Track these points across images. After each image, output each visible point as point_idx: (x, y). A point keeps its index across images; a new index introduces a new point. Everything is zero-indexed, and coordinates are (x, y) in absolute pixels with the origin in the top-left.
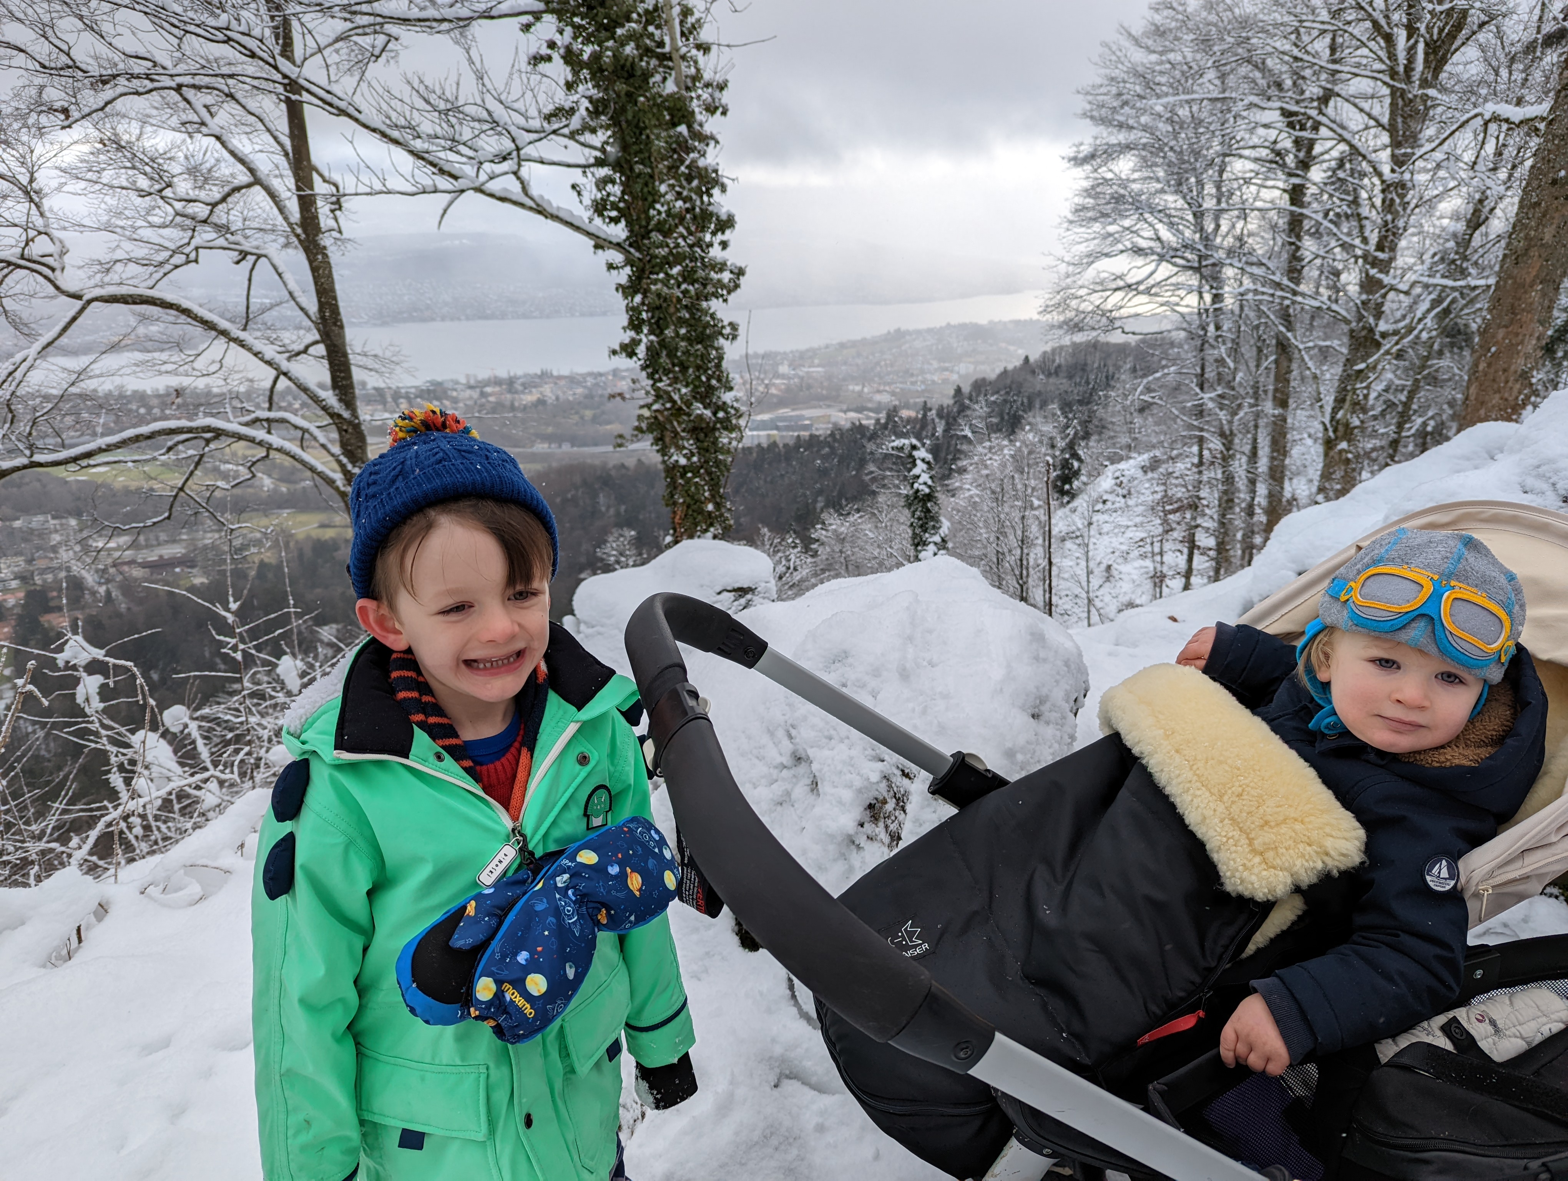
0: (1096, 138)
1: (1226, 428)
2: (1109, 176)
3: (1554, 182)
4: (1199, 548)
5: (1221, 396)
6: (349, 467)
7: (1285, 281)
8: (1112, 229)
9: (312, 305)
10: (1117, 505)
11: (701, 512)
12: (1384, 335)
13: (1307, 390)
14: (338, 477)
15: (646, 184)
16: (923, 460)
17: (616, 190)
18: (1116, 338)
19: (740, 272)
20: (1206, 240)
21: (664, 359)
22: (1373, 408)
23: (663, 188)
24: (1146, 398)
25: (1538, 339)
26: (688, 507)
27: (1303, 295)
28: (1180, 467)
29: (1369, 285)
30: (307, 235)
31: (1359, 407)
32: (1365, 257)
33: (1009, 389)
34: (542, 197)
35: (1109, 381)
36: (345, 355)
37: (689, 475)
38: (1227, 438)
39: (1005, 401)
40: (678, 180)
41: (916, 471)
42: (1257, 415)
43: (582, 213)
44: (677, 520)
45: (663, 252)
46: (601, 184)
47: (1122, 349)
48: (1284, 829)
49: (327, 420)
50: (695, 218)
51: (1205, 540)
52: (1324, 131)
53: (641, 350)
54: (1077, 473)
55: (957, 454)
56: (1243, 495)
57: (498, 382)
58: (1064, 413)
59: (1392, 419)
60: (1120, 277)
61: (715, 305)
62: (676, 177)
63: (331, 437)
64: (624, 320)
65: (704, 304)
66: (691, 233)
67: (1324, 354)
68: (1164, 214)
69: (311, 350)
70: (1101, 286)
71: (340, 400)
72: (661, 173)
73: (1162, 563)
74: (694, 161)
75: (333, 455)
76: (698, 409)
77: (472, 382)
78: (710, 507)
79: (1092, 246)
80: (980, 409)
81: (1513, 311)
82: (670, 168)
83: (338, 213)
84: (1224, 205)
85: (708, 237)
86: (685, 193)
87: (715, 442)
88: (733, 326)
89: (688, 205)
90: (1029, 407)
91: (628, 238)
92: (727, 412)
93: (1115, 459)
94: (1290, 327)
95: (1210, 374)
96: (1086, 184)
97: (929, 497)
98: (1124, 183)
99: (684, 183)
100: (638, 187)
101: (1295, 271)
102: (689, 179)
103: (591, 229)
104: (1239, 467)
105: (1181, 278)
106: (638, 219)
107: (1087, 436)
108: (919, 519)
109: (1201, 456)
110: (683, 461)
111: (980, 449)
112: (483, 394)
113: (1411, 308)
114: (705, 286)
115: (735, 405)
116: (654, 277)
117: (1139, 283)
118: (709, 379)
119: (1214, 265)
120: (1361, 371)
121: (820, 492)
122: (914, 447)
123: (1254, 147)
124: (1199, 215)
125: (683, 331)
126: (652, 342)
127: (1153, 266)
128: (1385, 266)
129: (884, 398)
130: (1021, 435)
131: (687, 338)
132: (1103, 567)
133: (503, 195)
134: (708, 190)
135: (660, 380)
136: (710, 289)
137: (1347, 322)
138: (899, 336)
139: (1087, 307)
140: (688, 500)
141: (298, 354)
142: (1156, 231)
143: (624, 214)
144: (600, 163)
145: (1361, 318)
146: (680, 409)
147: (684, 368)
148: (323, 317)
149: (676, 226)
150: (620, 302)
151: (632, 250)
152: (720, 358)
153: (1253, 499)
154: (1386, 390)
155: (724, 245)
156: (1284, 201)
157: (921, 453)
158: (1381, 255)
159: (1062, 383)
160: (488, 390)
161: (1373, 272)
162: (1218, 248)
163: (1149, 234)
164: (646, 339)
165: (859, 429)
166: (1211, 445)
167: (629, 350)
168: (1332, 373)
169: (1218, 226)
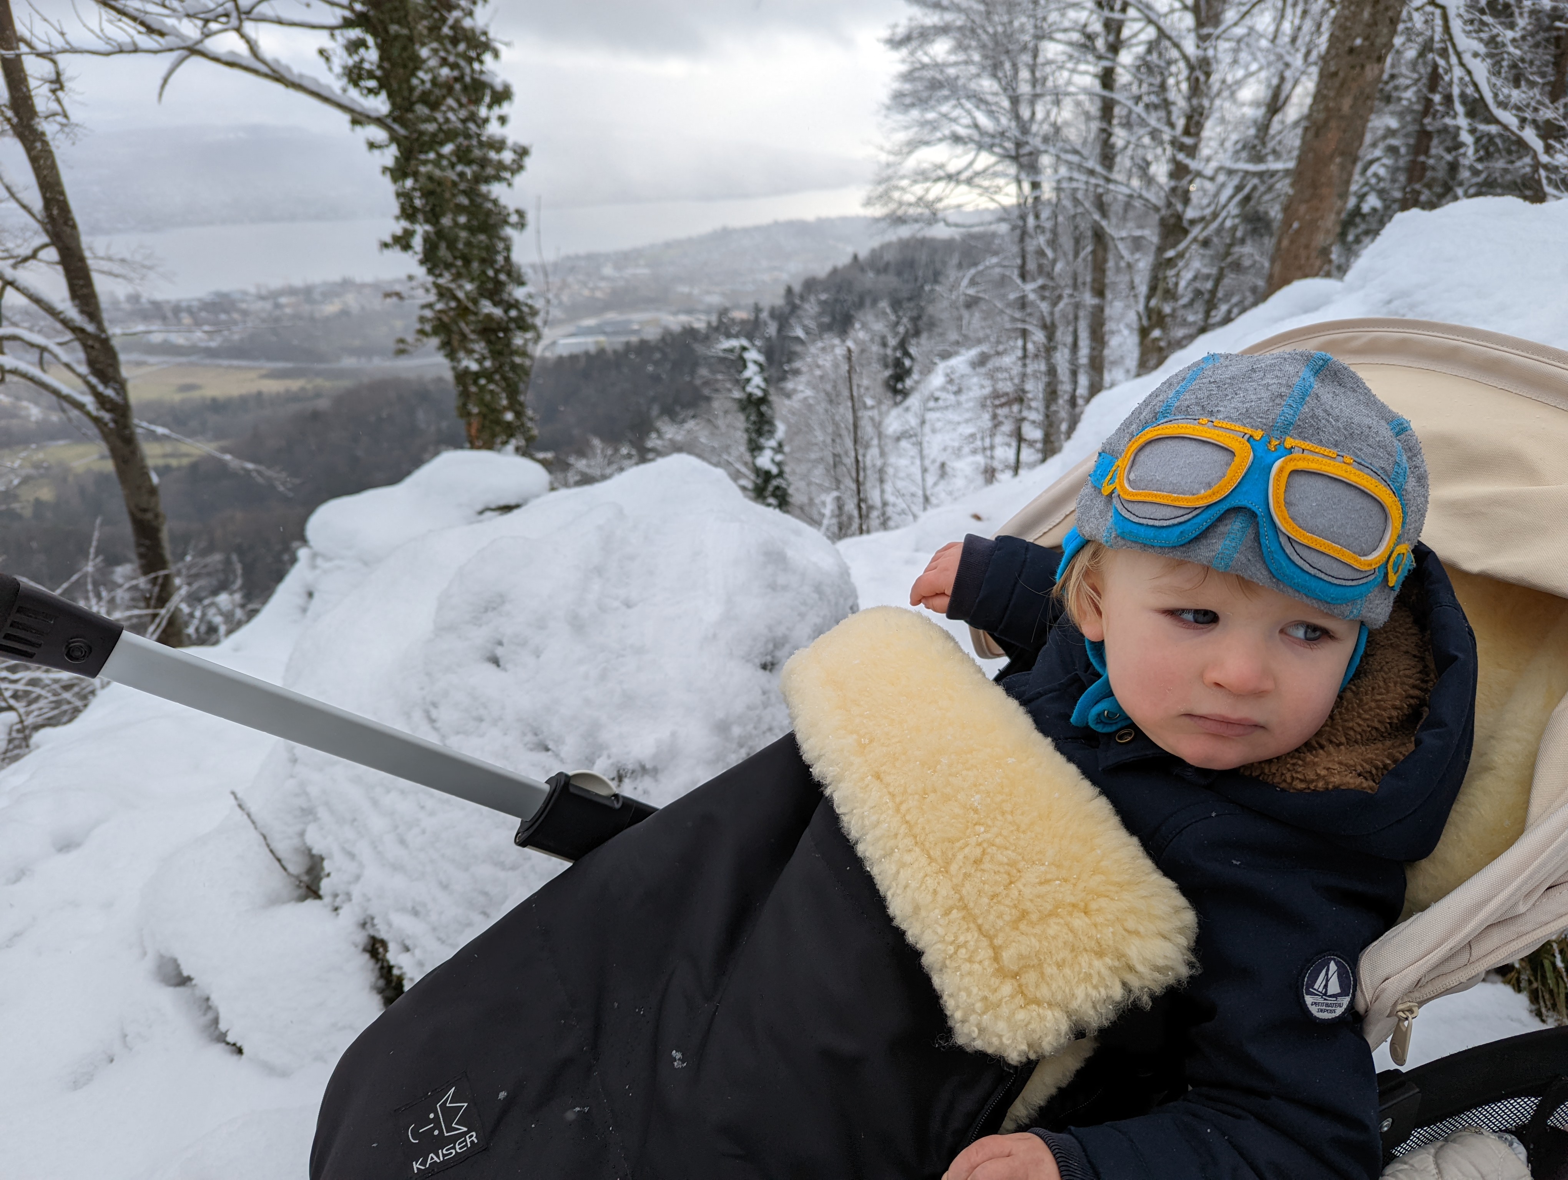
0: (911, 19)
1: (1048, 320)
2: (926, 60)
3: (1352, 50)
4: (1025, 440)
5: (1043, 287)
6: (101, 388)
7: (1099, 169)
8: (931, 115)
9: (37, 202)
10: (948, 403)
11: (499, 422)
12: (1192, 222)
13: (1123, 280)
14: (88, 400)
15: (405, 48)
16: (755, 362)
17: (371, 56)
18: (940, 232)
19: (523, 152)
20: (1024, 129)
21: (443, 252)
22: (1182, 296)
23: (424, 52)
24: (971, 291)
25: (1338, 213)
26: (484, 416)
27: (1116, 182)
28: (1007, 360)
29: (1179, 171)
30: (20, 119)
31: (1170, 295)
32: (1173, 142)
33: (839, 289)
34: (277, 61)
35: (936, 277)
36: (82, 259)
37: (483, 381)
38: (1050, 329)
39: (836, 300)
40: (442, 43)
41: (747, 374)
42: (1077, 306)
43: (335, 84)
44: (473, 431)
45: (431, 127)
46: (354, 46)
47: (949, 245)
48: (1053, 927)
49: (68, 336)
50: (465, 88)
51: (1033, 433)
52: (1132, 12)
53: (417, 242)
54: (908, 372)
55: (792, 356)
56: (1065, 387)
57: (292, 291)
58: (895, 311)
59: (1200, 306)
60: (942, 166)
61: (497, 190)
62: (440, 39)
63: (76, 356)
64: (396, 210)
65: (484, 188)
66: (461, 105)
67: (1137, 243)
68: (980, 100)
69: (42, 254)
70: (922, 176)
71: (82, 312)
72: (421, 35)
73: (992, 457)
74: (457, 21)
75: (79, 375)
76: (487, 307)
77: (264, 292)
78: (509, 416)
79: (910, 134)
80: (811, 308)
81: (1314, 185)
82: (431, 29)
83: (60, 94)
84: (1039, 90)
85: (483, 112)
86: (451, 59)
87: (508, 344)
88: (520, 213)
89: (456, 73)
90: (860, 305)
91: (391, 112)
92: (520, 310)
93: (946, 356)
94: (1104, 214)
95: (1031, 266)
96: (904, 68)
97: (763, 400)
98: (939, 66)
99: (449, 47)
100: (395, 52)
101: (1108, 157)
102: (455, 41)
103: (345, 101)
104: (1062, 358)
105: (1000, 168)
106: (400, 88)
107: (917, 333)
108: (754, 423)
109: (1024, 349)
110: (474, 367)
111: (813, 350)
112: (277, 306)
113: (1217, 194)
114: (483, 167)
115: (530, 302)
116: (423, 157)
117: (959, 173)
118: (497, 272)
119: (1031, 154)
120: (1170, 260)
121: (654, 400)
122: (744, 349)
123: (1065, 30)
124: (1015, 101)
125: (462, 219)
126: (426, 232)
127: (971, 155)
128: (1192, 151)
129: (715, 300)
130: (852, 333)
131: (467, 227)
132: (937, 464)
133: (230, 59)
134: (479, 55)
135: (440, 275)
136: (490, 171)
137: (1157, 209)
138: (724, 235)
139: (909, 198)
140: (484, 410)
141: (26, 259)
142: (974, 118)
143: (384, 84)
144: (347, 24)
145: (1169, 205)
146: (466, 309)
147: (467, 261)
148: (50, 216)
149: (444, 97)
150: (387, 187)
151: (396, 127)
152: (508, 249)
153: (1075, 390)
154: (1195, 278)
155: (503, 120)
156: (1096, 85)
157: (752, 355)
158: (1188, 141)
159: (891, 281)
160: (283, 300)
161: (1181, 156)
162: (1035, 135)
163: (967, 121)
164: (421, 230)
165: (690, 332)
166: (1035, 338)
167: (403, 242)
168: (1144, 264)
169: (1033, 114)
